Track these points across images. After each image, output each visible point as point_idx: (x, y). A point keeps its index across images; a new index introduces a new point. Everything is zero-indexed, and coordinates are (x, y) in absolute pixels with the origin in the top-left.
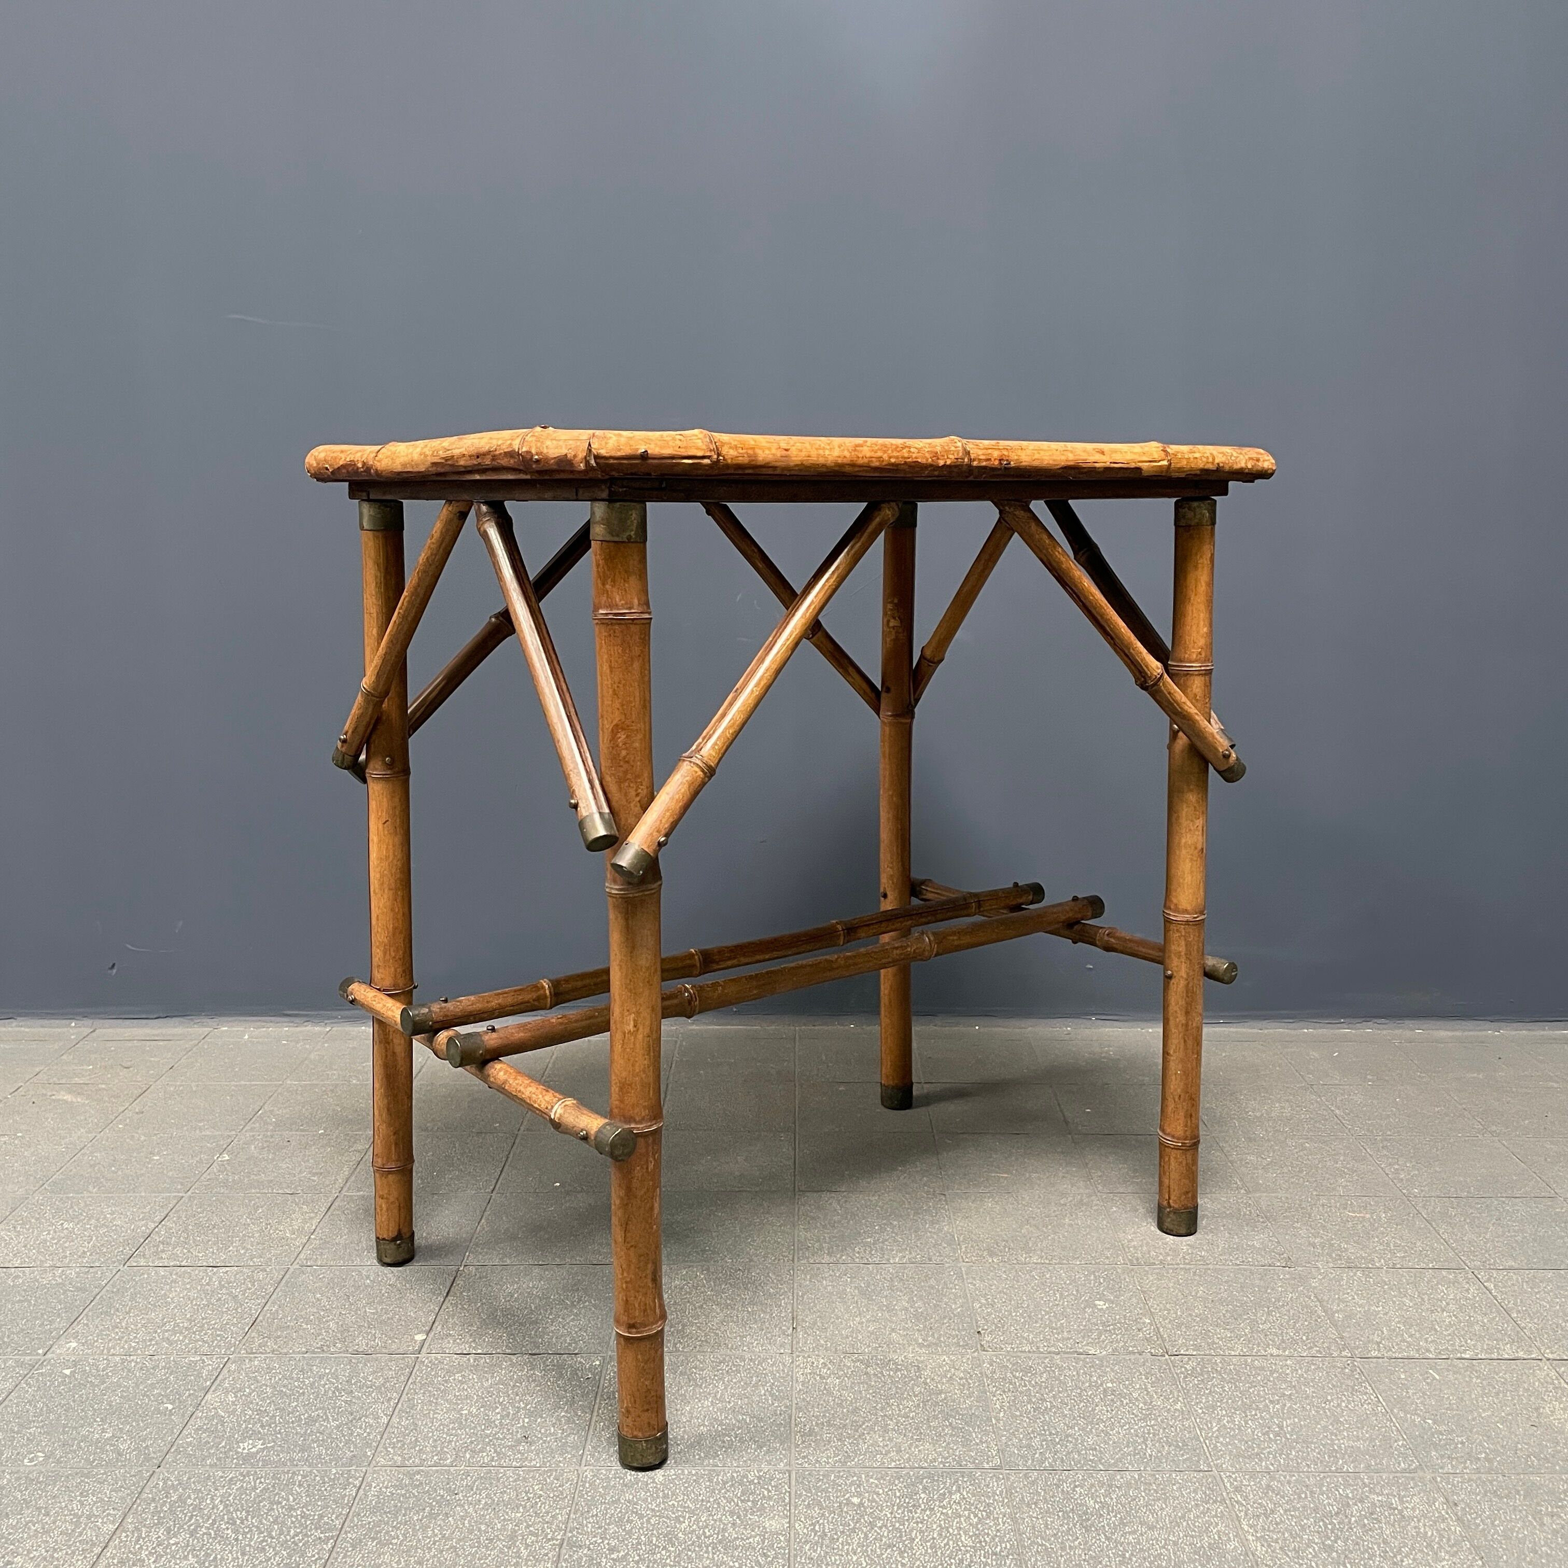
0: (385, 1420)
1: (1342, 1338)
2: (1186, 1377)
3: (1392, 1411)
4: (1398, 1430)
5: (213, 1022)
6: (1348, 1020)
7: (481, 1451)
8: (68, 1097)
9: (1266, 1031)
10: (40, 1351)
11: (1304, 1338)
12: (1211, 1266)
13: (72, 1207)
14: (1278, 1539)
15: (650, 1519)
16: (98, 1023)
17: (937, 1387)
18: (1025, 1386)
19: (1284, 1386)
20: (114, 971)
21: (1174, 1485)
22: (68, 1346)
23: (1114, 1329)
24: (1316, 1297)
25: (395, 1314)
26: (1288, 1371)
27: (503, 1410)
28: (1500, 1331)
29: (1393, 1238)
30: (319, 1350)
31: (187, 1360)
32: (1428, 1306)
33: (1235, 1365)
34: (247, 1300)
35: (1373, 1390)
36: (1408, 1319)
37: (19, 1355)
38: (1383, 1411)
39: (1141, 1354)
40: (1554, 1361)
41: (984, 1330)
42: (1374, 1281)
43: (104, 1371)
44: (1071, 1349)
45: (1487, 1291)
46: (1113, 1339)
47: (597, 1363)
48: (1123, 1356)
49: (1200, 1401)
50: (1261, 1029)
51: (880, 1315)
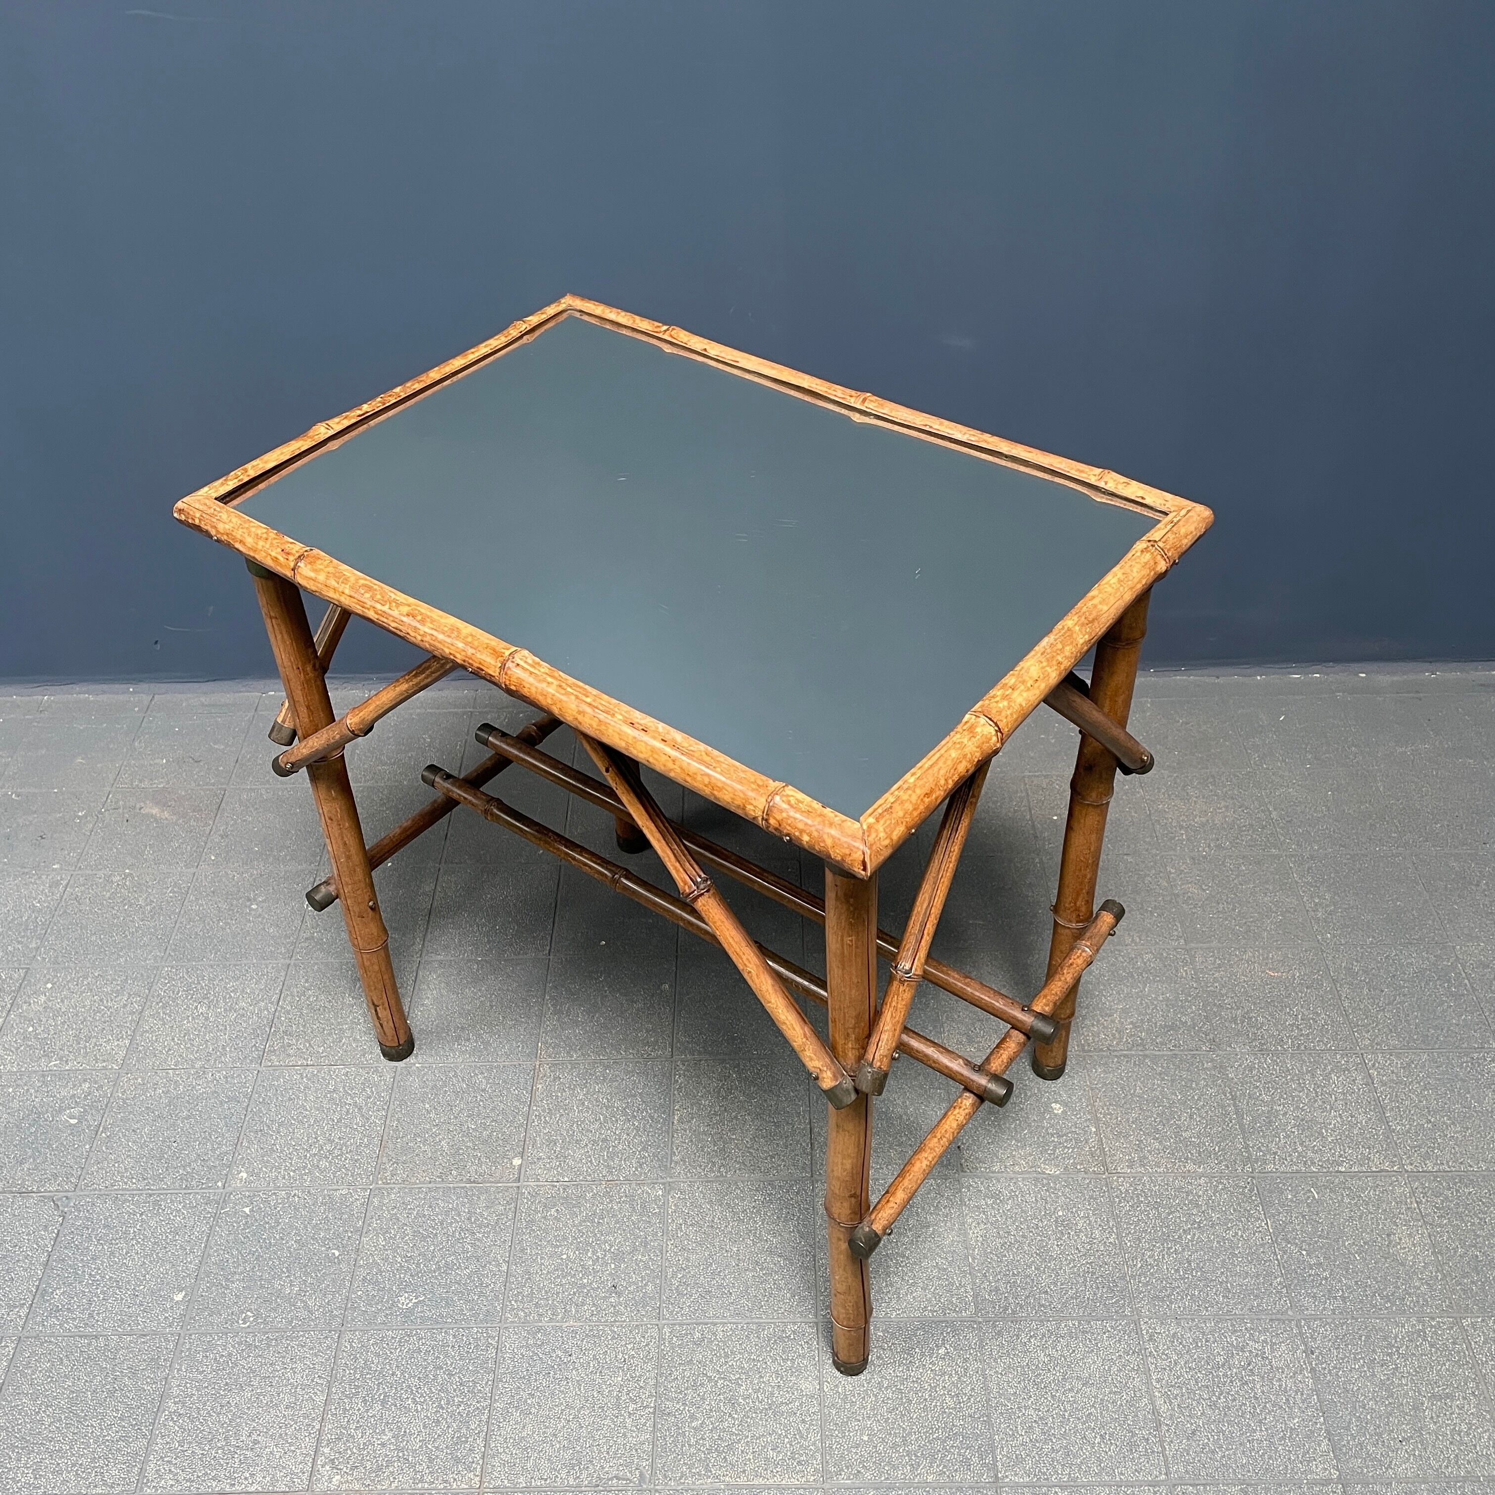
0: (504, 1268)
1: (1247, 1147)
2: (1120, 1202)
3: (1276, 1239)
4: (1279, 1265)
5: (260, 684)
6: (1298, 665)
7: (583, 1304)
8: (155, 811)
9: (1221, 680)
10: (220, 1184)
11: (1217, 1149)
12: (1147, 1052)
13: (199, 982)
14: (1177, 1395)
15: (717, 1381)
16: (153, 687)
17: (926, 1218)
18: (995, 1216)
20: (158, 647)
21: (1104, 1333)
22: (240, 1175)
23: (1066, 1141)
24: (1230, 1093)
26: (1200, 1192)
27: (594, 1253)
28: (1374, 1136)
29: (1302, 1007)
30: (440, 1180)
31: (338, 1193)
32: (1320, 1103)
33: (1159, 1185)
34: (370, 1113)
35: (1264, 1214)
36: (1302, 1120)
37: (204, 1189)
38: (1270, 1241)
39: (1086, 1173)
40: (1411, 1174)
41: (963, 1143)
42: (1280, 1070)
43: (276, 1208)
44: (1031, 1167)
45: (1370, 1081)
46: (1065, 1154)
47: (660, 1192)
48: (1072, 1176)
49: (1130, 1232)
50: (1218, 677)
51: (880, 1126)
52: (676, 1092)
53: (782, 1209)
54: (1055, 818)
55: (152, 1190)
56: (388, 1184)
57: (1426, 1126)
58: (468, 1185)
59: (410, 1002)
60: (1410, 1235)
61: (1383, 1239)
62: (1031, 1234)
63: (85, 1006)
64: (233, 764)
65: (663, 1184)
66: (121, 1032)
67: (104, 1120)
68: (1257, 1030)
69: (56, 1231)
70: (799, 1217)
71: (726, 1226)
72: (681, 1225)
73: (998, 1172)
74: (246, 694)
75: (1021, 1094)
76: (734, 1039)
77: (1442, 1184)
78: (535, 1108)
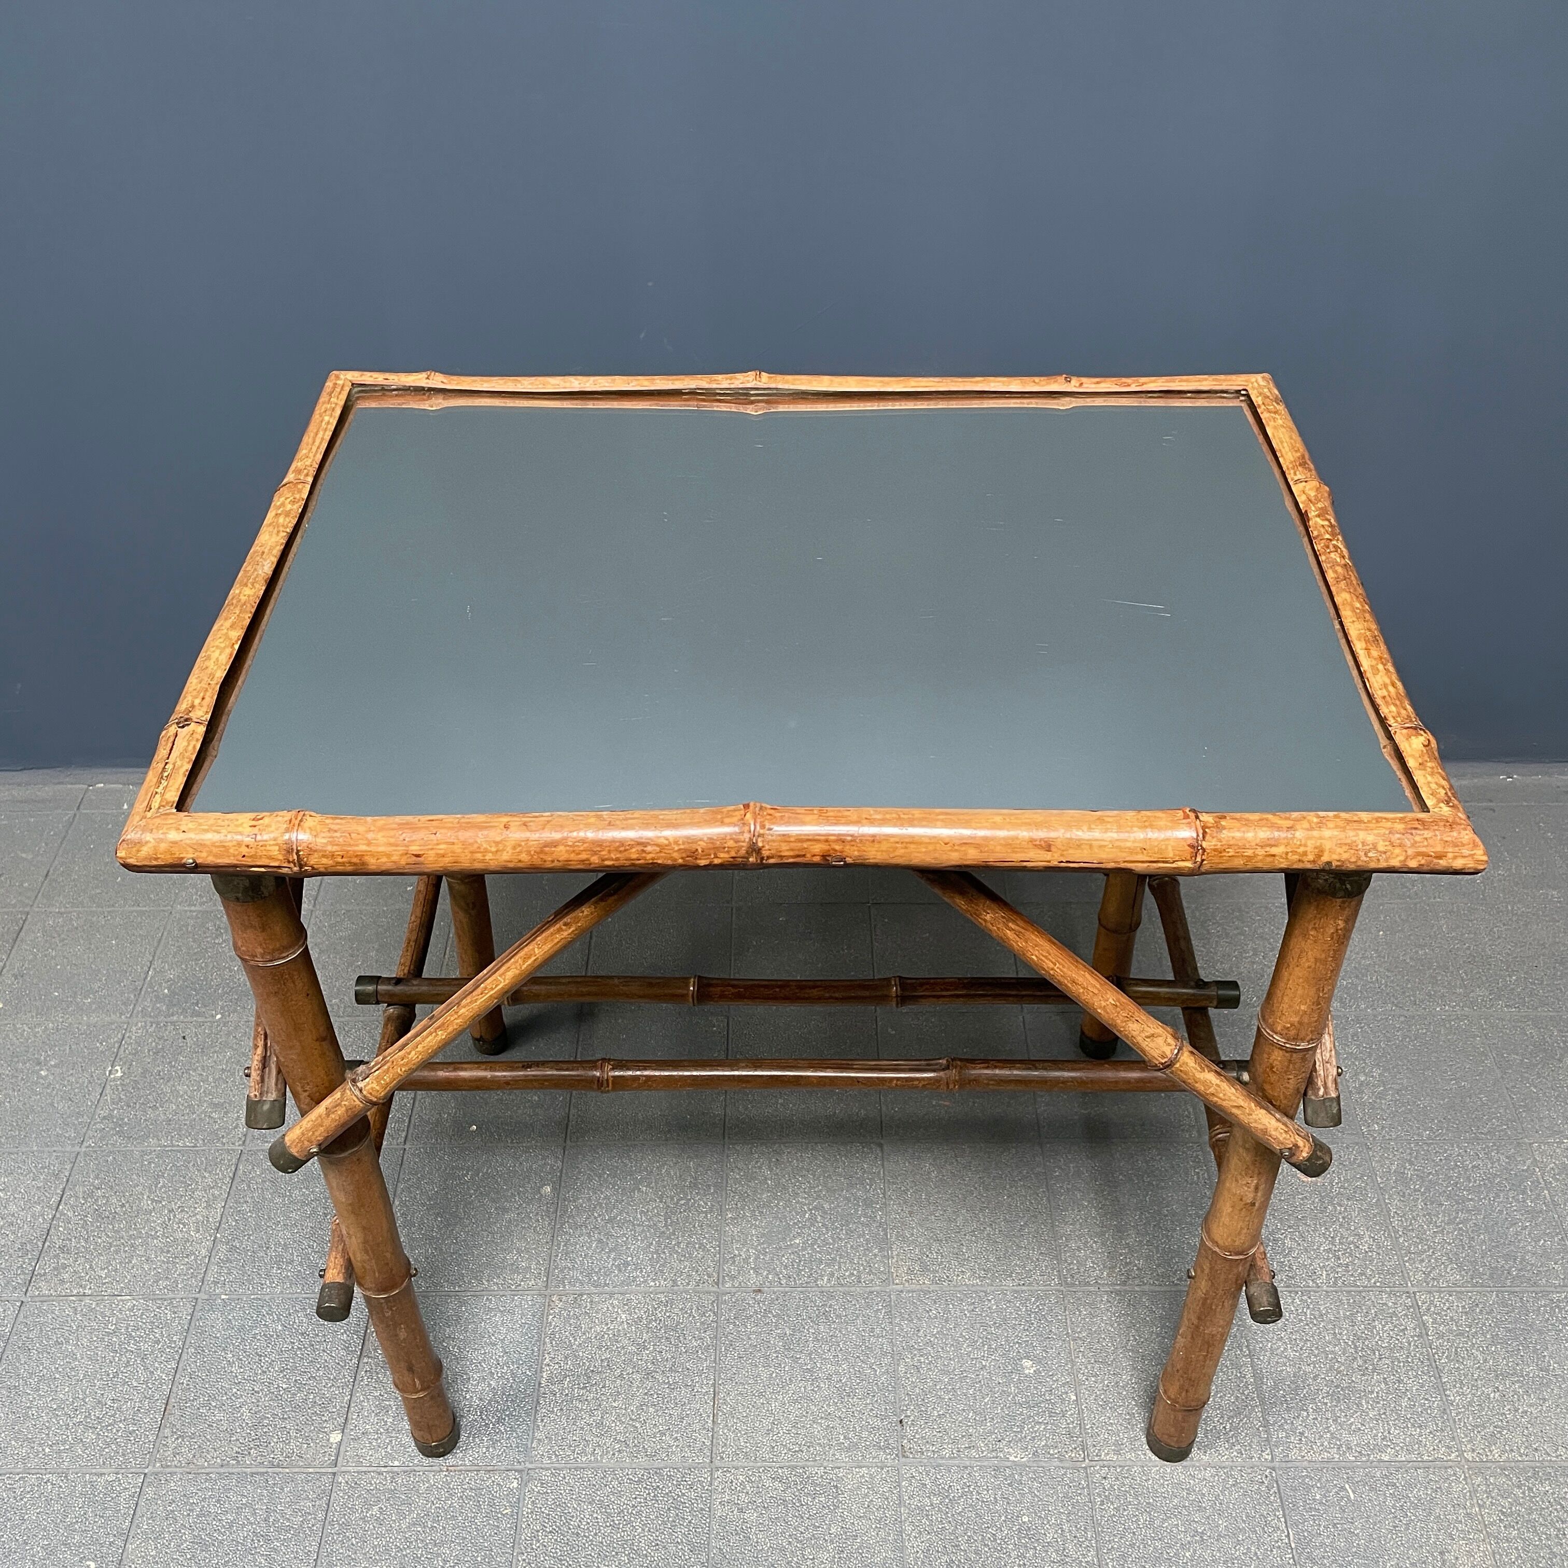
2: (1102, 1503)
5: (88, 773)
18: (941, 1522)
19: (1198, 1517)
23: (1038, 1414)
24: (1248, 1347)
26: (1205, 1489)
28: (1426, 1410)
29: (1341, 1225)
30: (234, 1462)
31: (101, 1480)
32: (1360, 1363)
34: (156, 1365)
35: (1286, 1522)
36: (1337, 1387)
38: (1291, 1561)
39: (1061, 1461)
40: (1472, 1465)
41: (906, 1417)
42: (1311, 1314)
44: (992, 1452)
45: (1424, 1332)
46: (1036, 1432)
47: (515, 1485)
48: (1044, 1464)
49: (1113, 1546)
52: (547, 1340)
53: (669, 1509)
56: (168, 1466)
57: (1492, 1395)
58: (269, 1470)
59: (224, 1207)
60: (1470, 1554)
61: (1435, 1558)
62: (986, 1549)
64: (41, 879)
65: (520, 1471)
68: (1285, 1257)
70: (690, 1521)
71: (596, 1534)
72: (538, 1531)
73: (950, 1458)
74: (69, 786)
75: (983, 1346)
76: (627, 1264)
77: (1511, 1480)
78: (366, 1360)
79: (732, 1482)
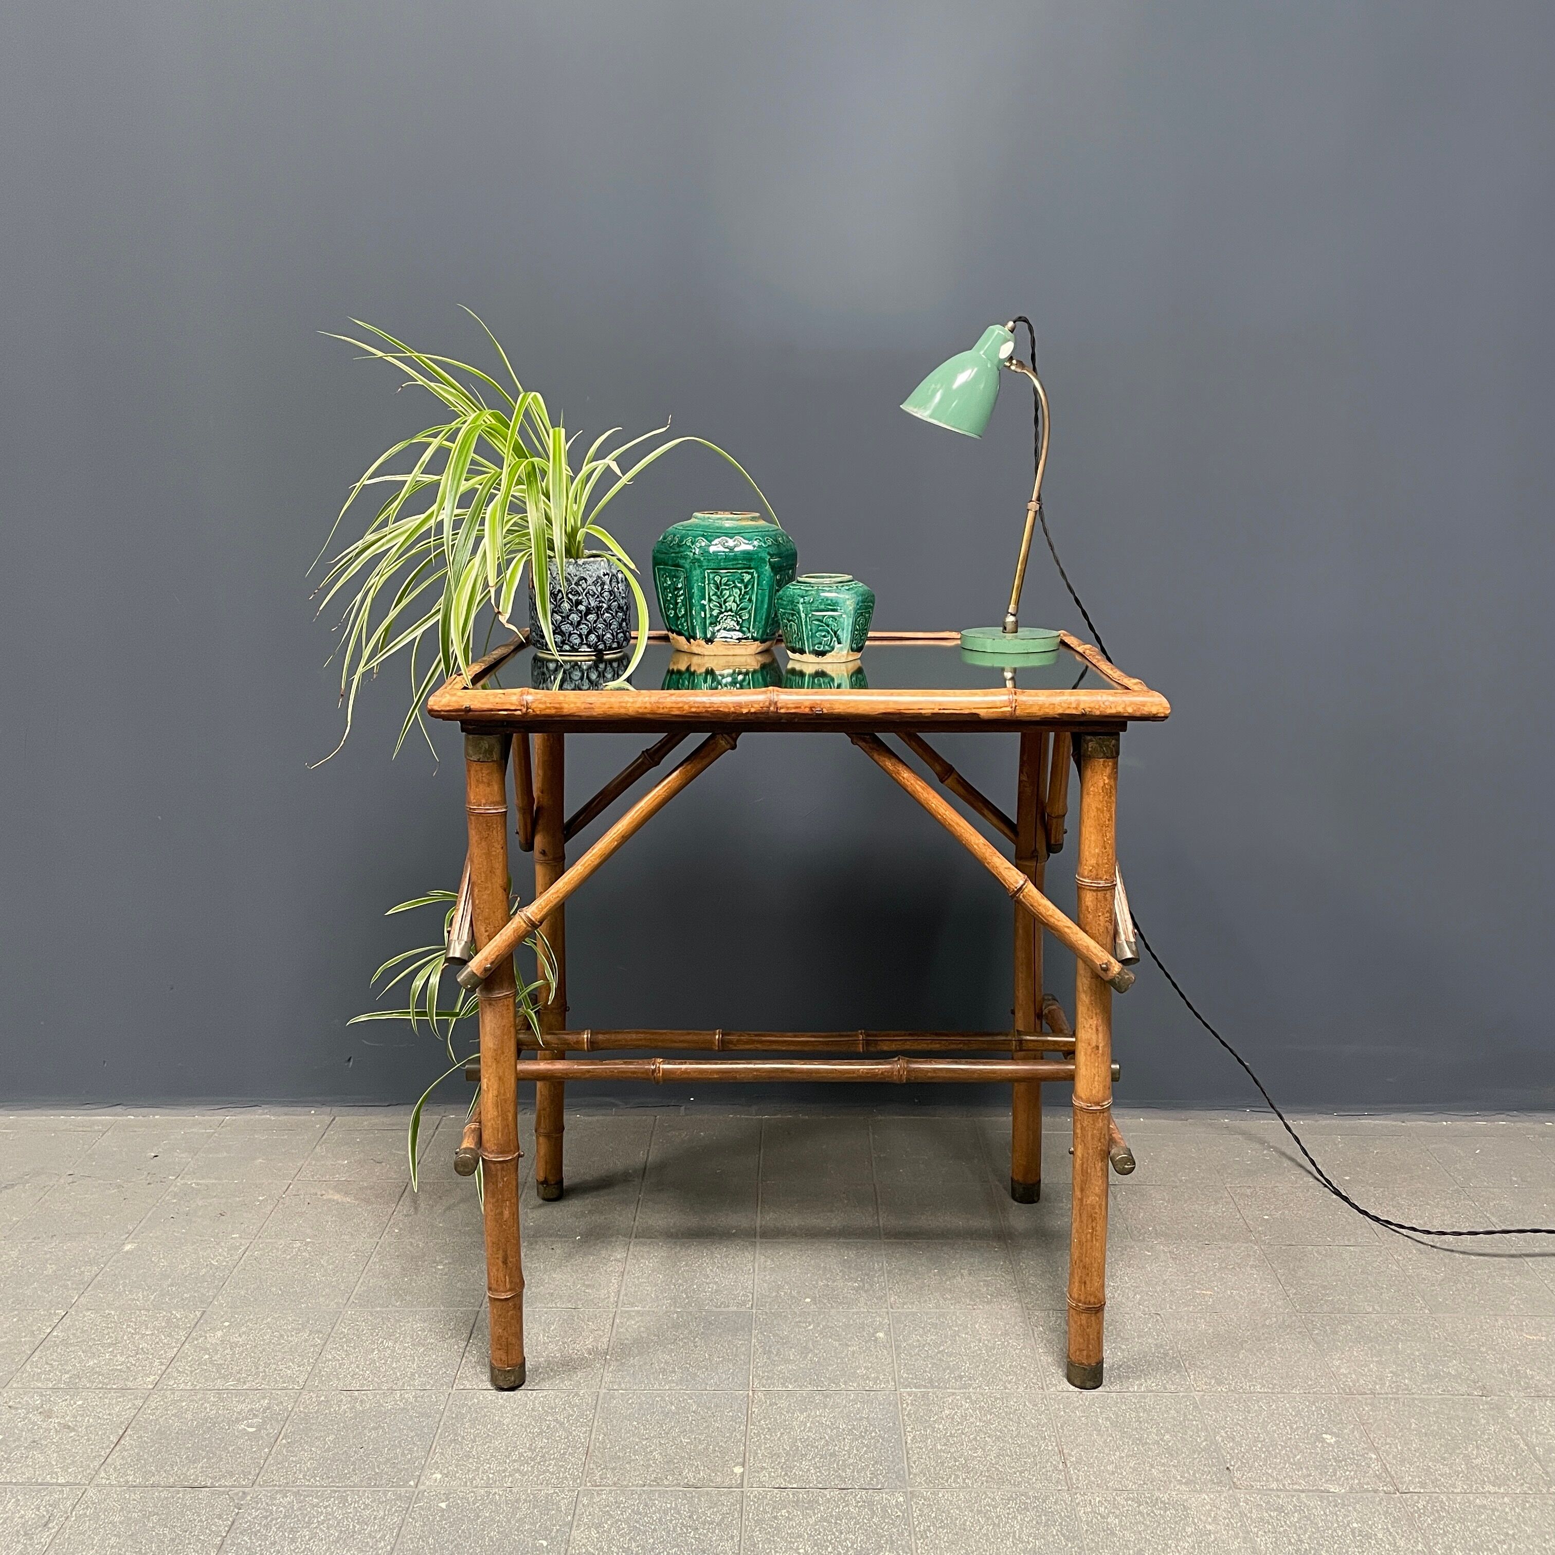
1: (1547, 1473)
2: (1420, 1516)
5: (440, 1110)
6: (1483, 1113)
8: (337, 1197)
9: (1409, 1124)
10: (412, 1483)
11: (1514, 1474)
13: (384, 1323)
16: (335, 1110)
17: (1205, 1527)
18: (1282, 1526)
19: (1506, 1525)
20: (351, 1063)
22: (434, 1476)
23: (1346, 1465)
24: (1515, 1429)
25: (708, 1445)
26: (1507, 1510)
31: (542, 1493)
33: (1460, 1503)
34: (573, 1428)
37: (394, 1487)
39: (1375, 1491)
41: (1231, 1465)
43: (474, 1504)
44: (1313, 1486)
46: (1348, 1476)
47: (902, 1499)
49: (1438, 1542)
50: (1403, 1122)
51: (1136, 1449)
52: (905, 1417)
53: (1040, 1516)
54: (1266, 1217)
55: (338, 1487)
56: (600, 1486)
58: (686, 1489)
62: (1327, 1542)
63: (264, 1340)
65: (904, 1492)
66: (302, 1360)
67: (284, 1430)
68: (1529, 1380)
69: (231, 1519)
70: (1061, 1523)
71: (981, 1529)
72: (929, 1527)
73: (1277, 1489)
78: (752, 1427)
79: (1090, 1501)
